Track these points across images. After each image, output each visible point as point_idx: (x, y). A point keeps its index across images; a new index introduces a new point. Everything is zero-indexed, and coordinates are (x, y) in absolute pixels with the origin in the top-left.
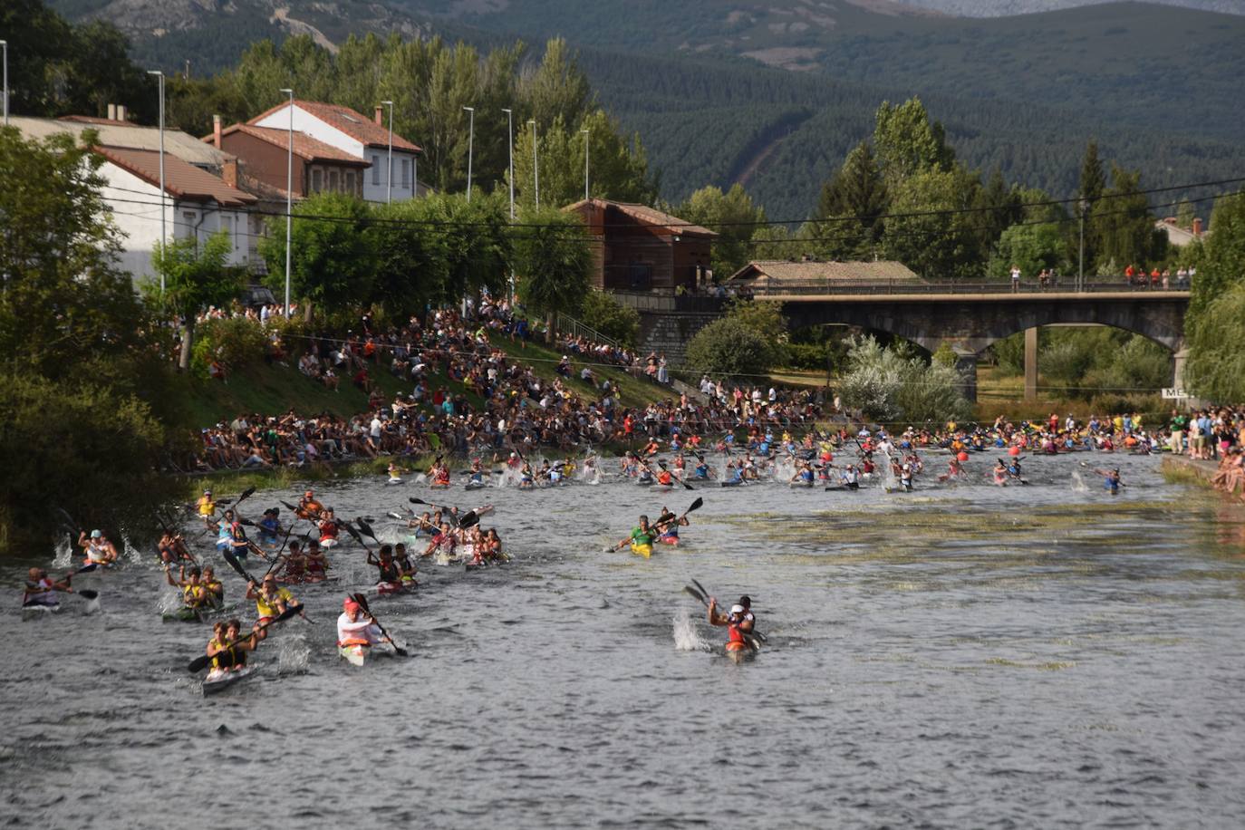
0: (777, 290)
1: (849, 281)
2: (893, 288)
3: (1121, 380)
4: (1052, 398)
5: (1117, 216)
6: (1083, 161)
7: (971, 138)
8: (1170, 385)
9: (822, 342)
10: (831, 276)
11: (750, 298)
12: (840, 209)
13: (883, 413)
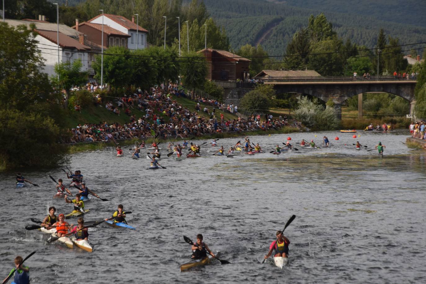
0: (272, 80)
1: (297, 77)
2: (312, 79)
3: (392, 112)
4: (368, 118)
5: (390, 54)
6: (378, 35)
7: (339, 27)
8: (409, 113)
9: (288, 98)
10: (291, 76)
11: (263, 83)
12: (294, 53)
13: (308, 124)
